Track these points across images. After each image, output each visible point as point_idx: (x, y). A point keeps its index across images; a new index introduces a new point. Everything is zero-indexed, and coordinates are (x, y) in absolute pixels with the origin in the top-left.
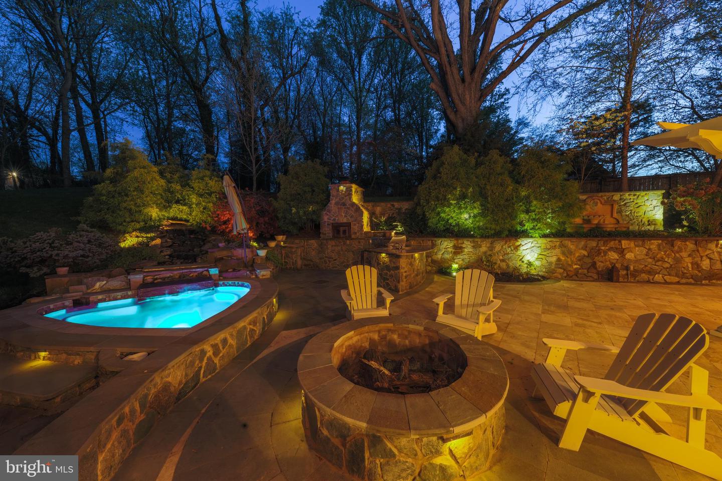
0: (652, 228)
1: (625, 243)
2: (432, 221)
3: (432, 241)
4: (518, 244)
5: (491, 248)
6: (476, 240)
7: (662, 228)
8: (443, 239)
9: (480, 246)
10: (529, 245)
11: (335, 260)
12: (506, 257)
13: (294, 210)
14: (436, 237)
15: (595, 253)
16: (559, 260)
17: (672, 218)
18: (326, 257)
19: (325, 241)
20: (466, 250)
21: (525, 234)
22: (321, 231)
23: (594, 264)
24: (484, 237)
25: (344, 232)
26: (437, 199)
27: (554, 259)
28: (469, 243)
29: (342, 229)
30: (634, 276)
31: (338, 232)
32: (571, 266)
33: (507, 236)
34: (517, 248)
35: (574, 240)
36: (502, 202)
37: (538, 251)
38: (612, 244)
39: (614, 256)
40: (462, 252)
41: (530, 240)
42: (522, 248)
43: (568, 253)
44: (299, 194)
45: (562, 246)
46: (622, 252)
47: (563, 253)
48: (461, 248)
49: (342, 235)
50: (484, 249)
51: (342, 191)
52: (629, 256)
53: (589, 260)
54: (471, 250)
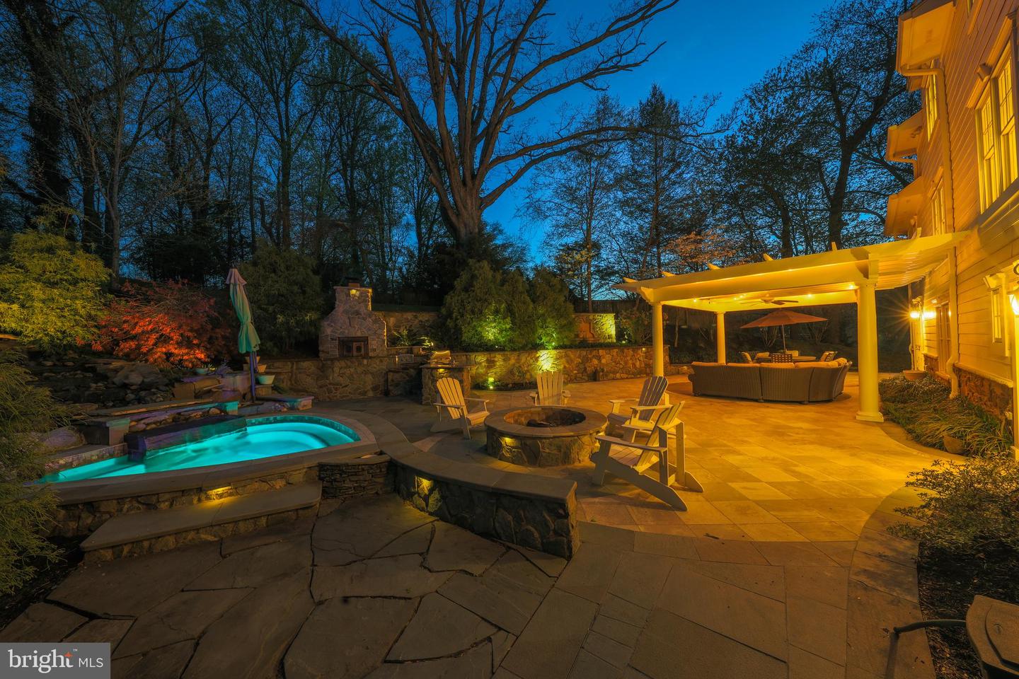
0: (610, 341)
1: (601, 352)
2: (467, 336)
3: (466, 355)
4: (538, 355)
5: (518, 360)
6: (506, 353)
7: (615, 341)
8: (477, 354)
9: (510, 359)
10: (545, 356)
11: (346, 386)
12: (530, 368)
13: (281, 318)
14: (471, 352)
15: (586, 360)
16: (565, 367)
17: (620, 334)
18: (330, 384)
19: (329, 362)
20: (498, 363)
21: (542, 347)
22: (320, 348)
23: (585, 369)
24: (514, 350)
25: (359, 349)
26: (473, 312)
27: (562, 367)
28: (500, 356)
29: (355, 345)
30: (606, 376)
31: (349, 349)
32: (572, 371)
33: (531, 349)
34: (537, 359)
35: (573, 350)
36: (526, 318)
37: (551, 361)
38: (594, 353)
39: (595, 362)
40: (494, 366)
41: (546, 352)
42: (540, 359)
43: (570, 361)
44: (282, 296)
45: (567, 356)
46: (599, 358)
47: (568, 362)
48: (494, 362)
49: (355, 353)
50: (512, 361)
51: (355, 295)
52: (603, 361)
53: (582, 366)
54: (502, 363)
